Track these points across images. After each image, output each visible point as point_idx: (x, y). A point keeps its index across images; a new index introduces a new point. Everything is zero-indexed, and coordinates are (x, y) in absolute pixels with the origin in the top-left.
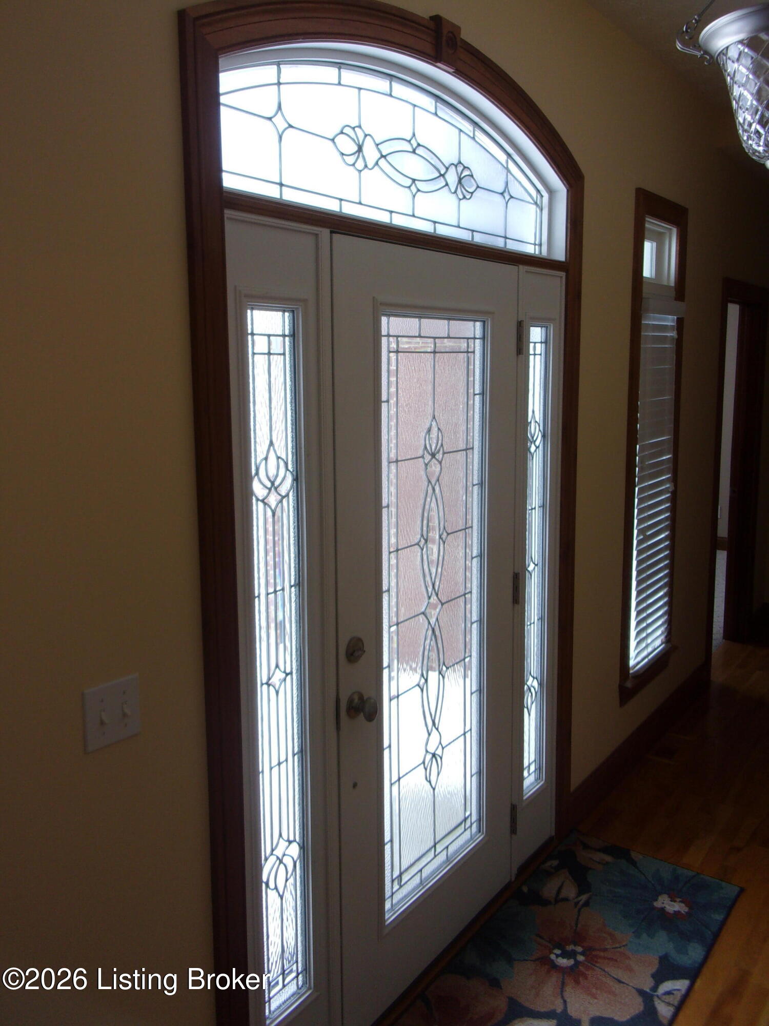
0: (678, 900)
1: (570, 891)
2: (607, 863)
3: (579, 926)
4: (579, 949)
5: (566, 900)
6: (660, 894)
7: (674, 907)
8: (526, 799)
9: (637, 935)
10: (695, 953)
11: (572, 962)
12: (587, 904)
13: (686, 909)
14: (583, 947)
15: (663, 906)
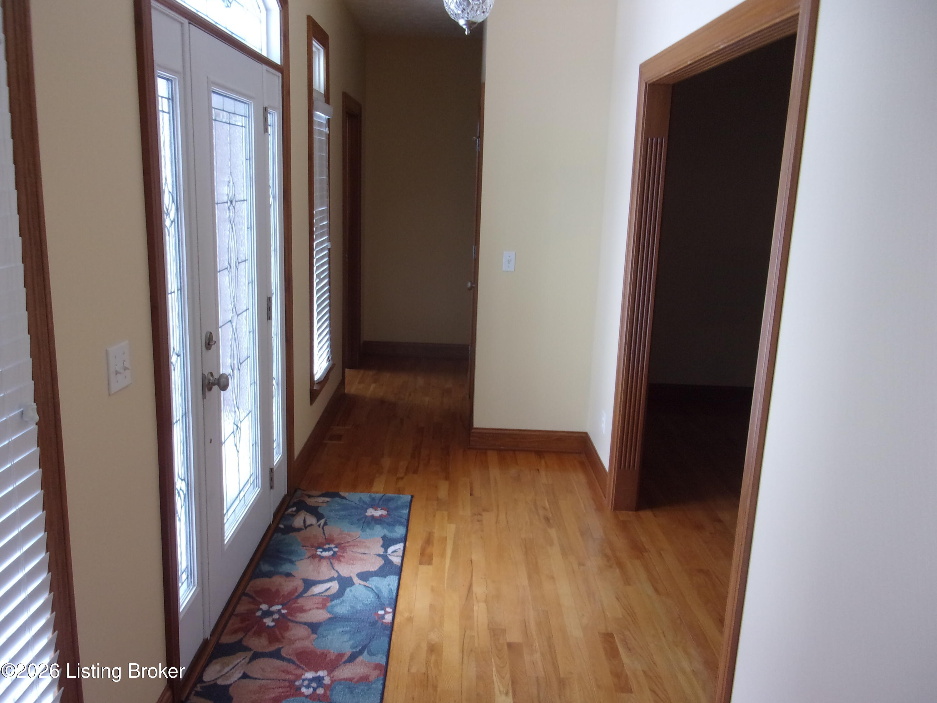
0: (379, 509)
1: (311, 520)
2: (328, 502)
3: (326, 535)
4: (333, 546)
5: (311, 525)
6: (367, 509)
7: (378, 513)
8: (276, 465)
9: (363, 530)
10: (400, 531)
11: (331, 553)
12: (325, 524)
13: (386, 512)
14: (334, 544)
15: (372, 514)
